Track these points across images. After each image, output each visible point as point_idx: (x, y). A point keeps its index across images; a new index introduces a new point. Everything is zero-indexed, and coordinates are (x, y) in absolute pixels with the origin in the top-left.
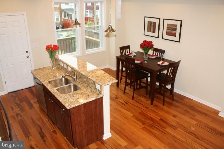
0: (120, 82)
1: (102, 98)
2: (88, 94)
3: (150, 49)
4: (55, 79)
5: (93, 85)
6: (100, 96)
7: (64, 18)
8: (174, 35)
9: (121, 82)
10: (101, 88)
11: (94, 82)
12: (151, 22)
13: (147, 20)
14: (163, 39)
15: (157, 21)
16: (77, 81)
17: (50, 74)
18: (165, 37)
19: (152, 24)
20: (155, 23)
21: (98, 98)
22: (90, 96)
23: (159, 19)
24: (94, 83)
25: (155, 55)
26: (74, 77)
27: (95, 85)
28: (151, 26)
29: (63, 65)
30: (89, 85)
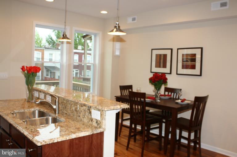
0: (119, 136)
1: (102, 134)
2: (77, 127)
3: (162, 84)
4: (22, 111)
5: (87, 114)
6: (99, 131)
7: (46, 76)
8: (193, 67)
9: (121, 136)
10: (101, 115)
11: (89, 108)
12: (160, 55)
13: (155, 52)
14: (177, 74)
15: (168, 53)
16: (59, 113)
17: (17, 105)
18: (181, 71)
19: (162, 57)
20: (165, 56)
21: (95, 132)
22: (81, 129)
23: (172, 49)
24: (89, 110)
25: (168, 95)
26: (55, 107)
27: (90, 113)
28: (160, 59)
29: (39, 96)
30: (79, 116)
